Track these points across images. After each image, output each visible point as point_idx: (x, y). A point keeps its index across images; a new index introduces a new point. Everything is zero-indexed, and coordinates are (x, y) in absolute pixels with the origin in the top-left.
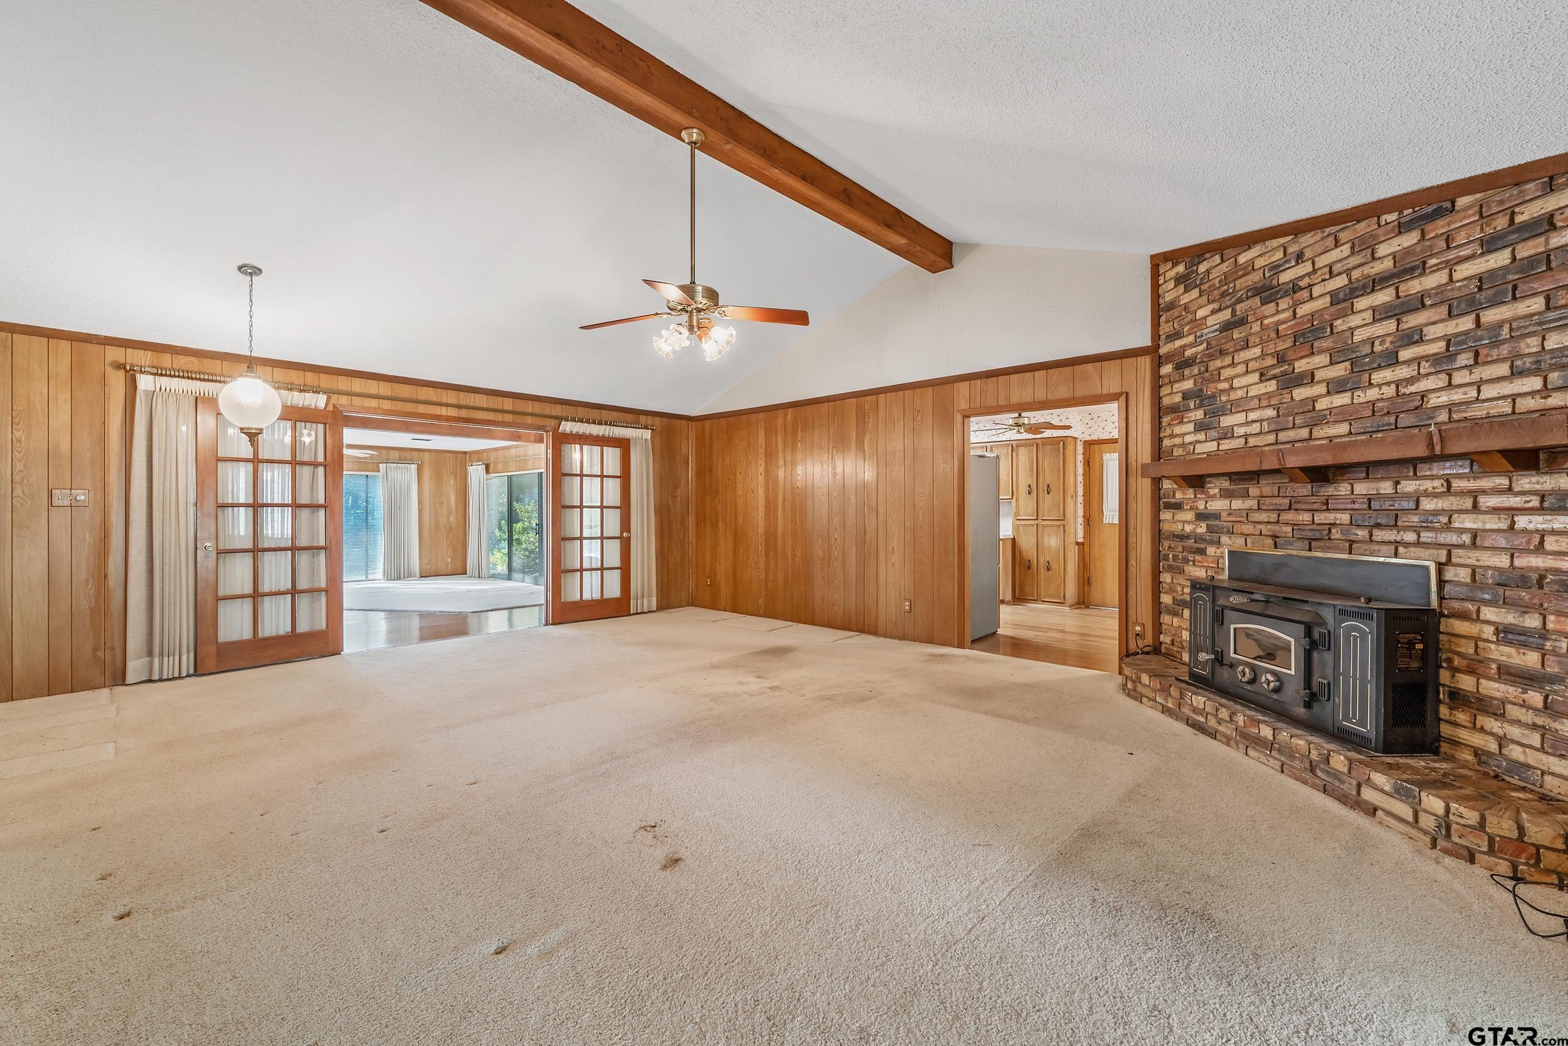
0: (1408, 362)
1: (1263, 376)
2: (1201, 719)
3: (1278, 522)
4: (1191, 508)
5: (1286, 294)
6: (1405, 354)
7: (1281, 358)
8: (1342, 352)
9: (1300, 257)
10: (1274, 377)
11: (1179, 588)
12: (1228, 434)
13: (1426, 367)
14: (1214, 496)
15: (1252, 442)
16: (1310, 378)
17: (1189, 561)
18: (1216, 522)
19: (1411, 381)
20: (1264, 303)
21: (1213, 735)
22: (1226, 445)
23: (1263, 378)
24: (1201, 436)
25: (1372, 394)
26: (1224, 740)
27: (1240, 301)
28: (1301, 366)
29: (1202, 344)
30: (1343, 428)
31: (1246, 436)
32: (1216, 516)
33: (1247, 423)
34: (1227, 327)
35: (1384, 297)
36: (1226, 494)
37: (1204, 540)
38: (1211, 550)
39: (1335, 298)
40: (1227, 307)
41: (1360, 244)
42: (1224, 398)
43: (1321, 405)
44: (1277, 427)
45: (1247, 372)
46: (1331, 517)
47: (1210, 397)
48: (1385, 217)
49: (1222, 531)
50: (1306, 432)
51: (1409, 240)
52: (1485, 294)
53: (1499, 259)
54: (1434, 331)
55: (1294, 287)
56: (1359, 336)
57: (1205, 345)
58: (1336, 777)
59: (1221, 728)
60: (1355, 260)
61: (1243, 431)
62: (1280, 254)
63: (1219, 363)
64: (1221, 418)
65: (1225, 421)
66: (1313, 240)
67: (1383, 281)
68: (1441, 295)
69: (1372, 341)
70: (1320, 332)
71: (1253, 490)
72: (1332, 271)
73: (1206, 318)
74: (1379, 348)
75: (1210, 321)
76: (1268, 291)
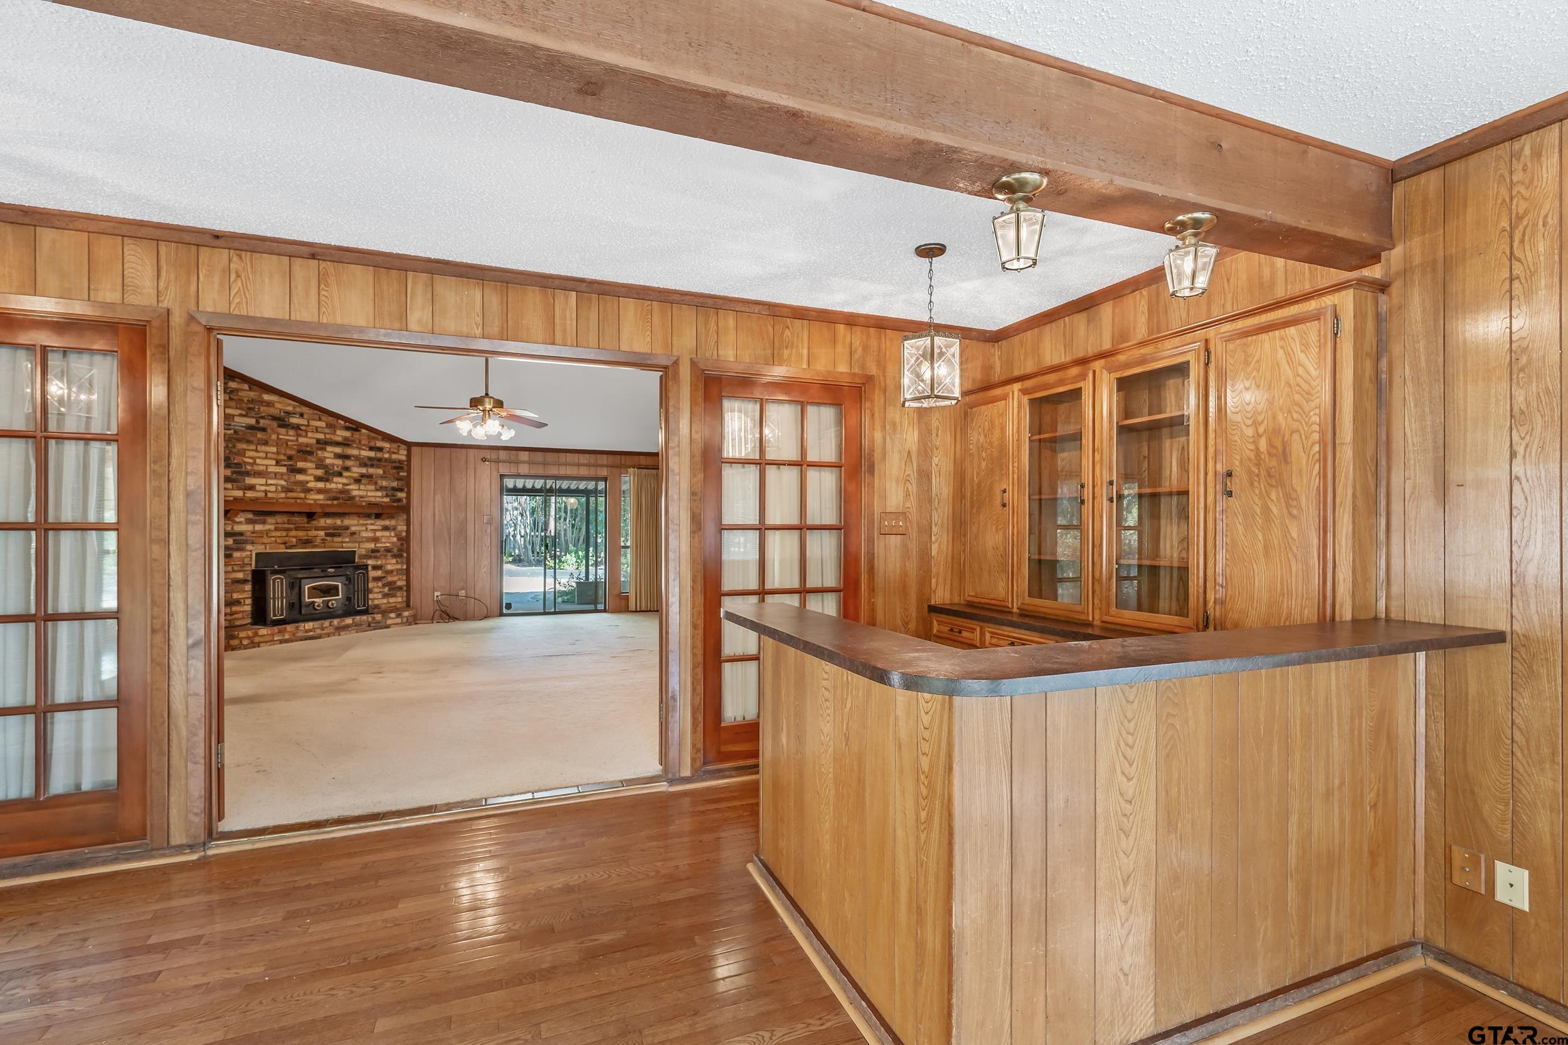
0: (347, 477)
1: (278, 463)
2: (311, 633)
3: (287, 536)
5: (293, 428)
6: (345, 474)
7: (290, 458)
8: (320, 465)
9: (302, 415)
10: (285, 465)
12: (252, 488)
13: (352, 481)
14: (240, 523)
15: (270, 495)
16: (302, 471)
18: (242, 538)
19: (348, 485)
20: (280, 426)
21: (319, 637)
22: (250, 494)
25: (333, 486)
27: (263, 418)
28: (300, 465)
30: (321, 497)
31: (266, 492)
32: (241, 534)
33: (267, 485)
34: (250, 427)
35: (338, 450)
36: (249, 521)
37: (233, 549)
39: (318, 441)
40: (253, 417)
41: (329, 426)
42: (249, 468)
43: (311, 485)
44: (287, 490)
45: (266, 458)
46: (316, 533)
47: (236, 464)
48: (340, 421)
49: (246, 542)
50: (302, 495)
51: (348, 434)
52: (369, 463)
53: (372, 454)
54: (355, 469)
55: (297, 427)
56: (328, 461)
57: (232, 431)
58: (379, 622)
59: (324, 632)
60: (327, 431)
61: (263, 488)
62: (290, 409)
63: (244, 446)
64: (246, 478)
65: (250, 481)
66: (308, 412)
67: (337, 444)
68: (357, 458)
69: (333, 465)
70: (310, 453)
71: (270, 520)
72: (317, 430)
73: (234, 416)
74: (336, 469)
75: (237, 419)
76: (282, 422)
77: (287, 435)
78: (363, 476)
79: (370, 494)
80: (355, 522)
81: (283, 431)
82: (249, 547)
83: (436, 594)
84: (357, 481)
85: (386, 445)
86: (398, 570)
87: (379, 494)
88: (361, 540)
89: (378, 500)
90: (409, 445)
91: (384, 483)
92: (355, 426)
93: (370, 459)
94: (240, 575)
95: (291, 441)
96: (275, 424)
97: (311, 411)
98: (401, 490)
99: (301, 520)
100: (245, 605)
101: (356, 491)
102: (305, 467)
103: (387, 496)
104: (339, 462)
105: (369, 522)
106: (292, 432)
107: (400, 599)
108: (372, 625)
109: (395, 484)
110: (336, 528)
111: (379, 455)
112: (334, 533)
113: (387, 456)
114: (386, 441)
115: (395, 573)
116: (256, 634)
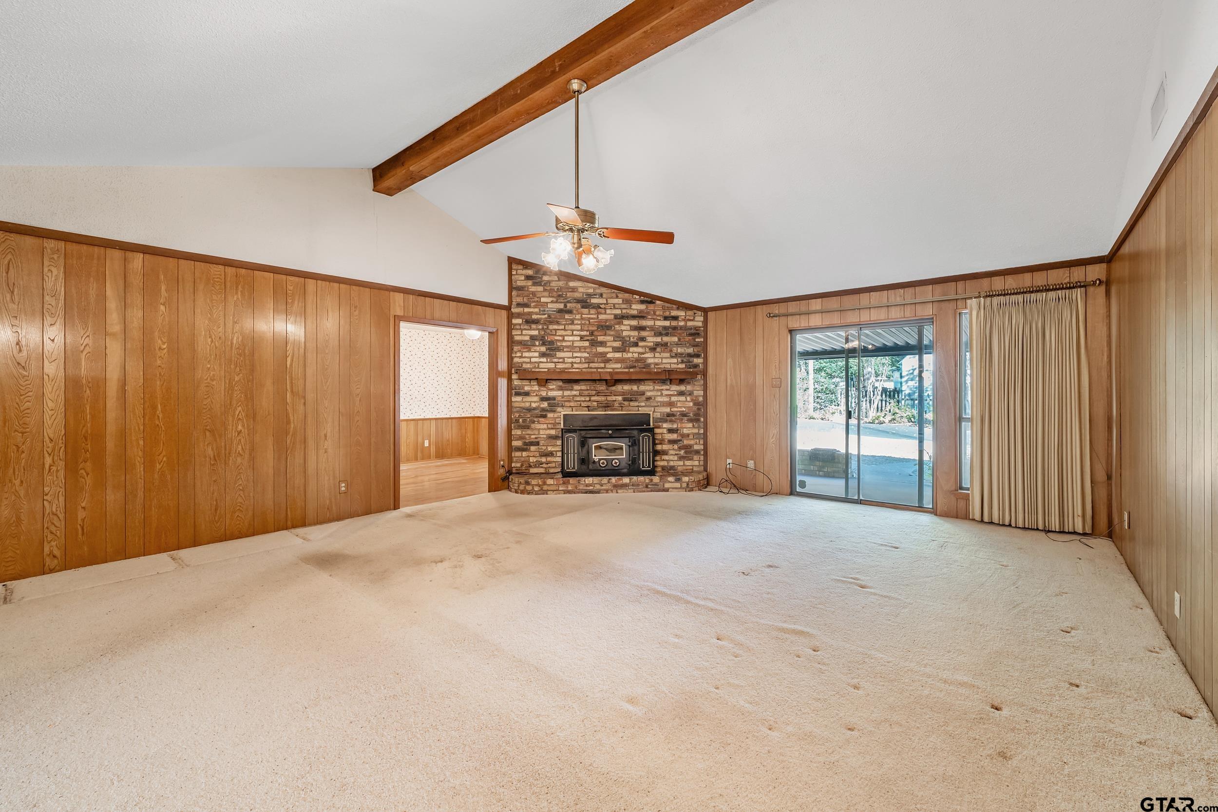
0: (642, 347)
1: (582, 338)
2: (591, 488)
3: (590, 400)
4: (536, 395)
5: (594, 308)
6: (641, 344)
7: (592, 334)
8: (618, 337)
9: (601, 295)
10: (588, 340)
11: (527, 436)
12: (561, 361)
13: (647, 350)
14: (553, 389)
15: (575, 366)
16: (603, 344)
17: (535, 421)
18: (554, 402)
19: (643, 353)
20: (583, 307)
21: (598, 492)
22: (560, 366)
24: (544, 360)
25: (630, 355)
26: (605, 492)
27: (568, 302)
28: (600, 339)
29: (544, 315)
30: (619, 366)
31: (572, 363)
32: (554, 399)
33: (573, 357)
34: (560, 311)
35: (634, 323)
36: (561, 389)
37: (547, 411)
38: (550, 415)
39: (616, 317)
40: (561, 302)
41: (626, 301)
42: (559, 344)
43: (609, 356)
44: (589, 361)
45: (573, 335)
46: (614, 398)
47: (549, 342)
48: (635, 296)
49: (558, 405)
50: (602, 365)
51: (642, 307)
52: (664, 332)
53: (667, 323)
54: (650, 339)
55: (598, 307)
56: (625, 334)
57: (546, 316)
58: (656, 484)
59: (603, 488)
60: (624, 306)
61: (570, 360)
62: (591, 291)
63: (556, 327)
64: (557, 353)
65: (559, 354)
66: (606, 291)
67: (634, 317)
68: (652, 328)
69: (629, 337)
70: (609, 328)
71: (576, 387)
72: (614, 306)
73: (547, 303)
74: (632, 339)
75: (550, 305)
76: (585, 303)
77: (589, 314)
78: (657, 344)
79: (664, 361)
80: (651, 388)
81: (586, 311)
82: (559, 409)
83: (729, 461)
84: (653, 349)
85: (681, 313)
86: (694, 434)
87: (675, 360)
88: (656, 405)
89: (673, 366)
90: (705, 311)
91: (679, 350)
92: (649, 299)
93: (665, 328)
94: (553, 432)
95: (592, 319)
96: (579, 306)
97: (610, 291)
98: (698, 356)
99: (602, 387)
100: (556, 456)
101: (651, 359)
102: (605, 340)
103: (682, 362)
104: (635, 333)
105: (664, 387)
106: (593, 311)
107: (696, 463)
108: (649, 486)
109: (691, 350)
110: (631, 392)
111: (674, 323)
112: (630, 398)
113: (682, 324)
114: (682, 310)
115: (691, 437)
116: (545, 483)
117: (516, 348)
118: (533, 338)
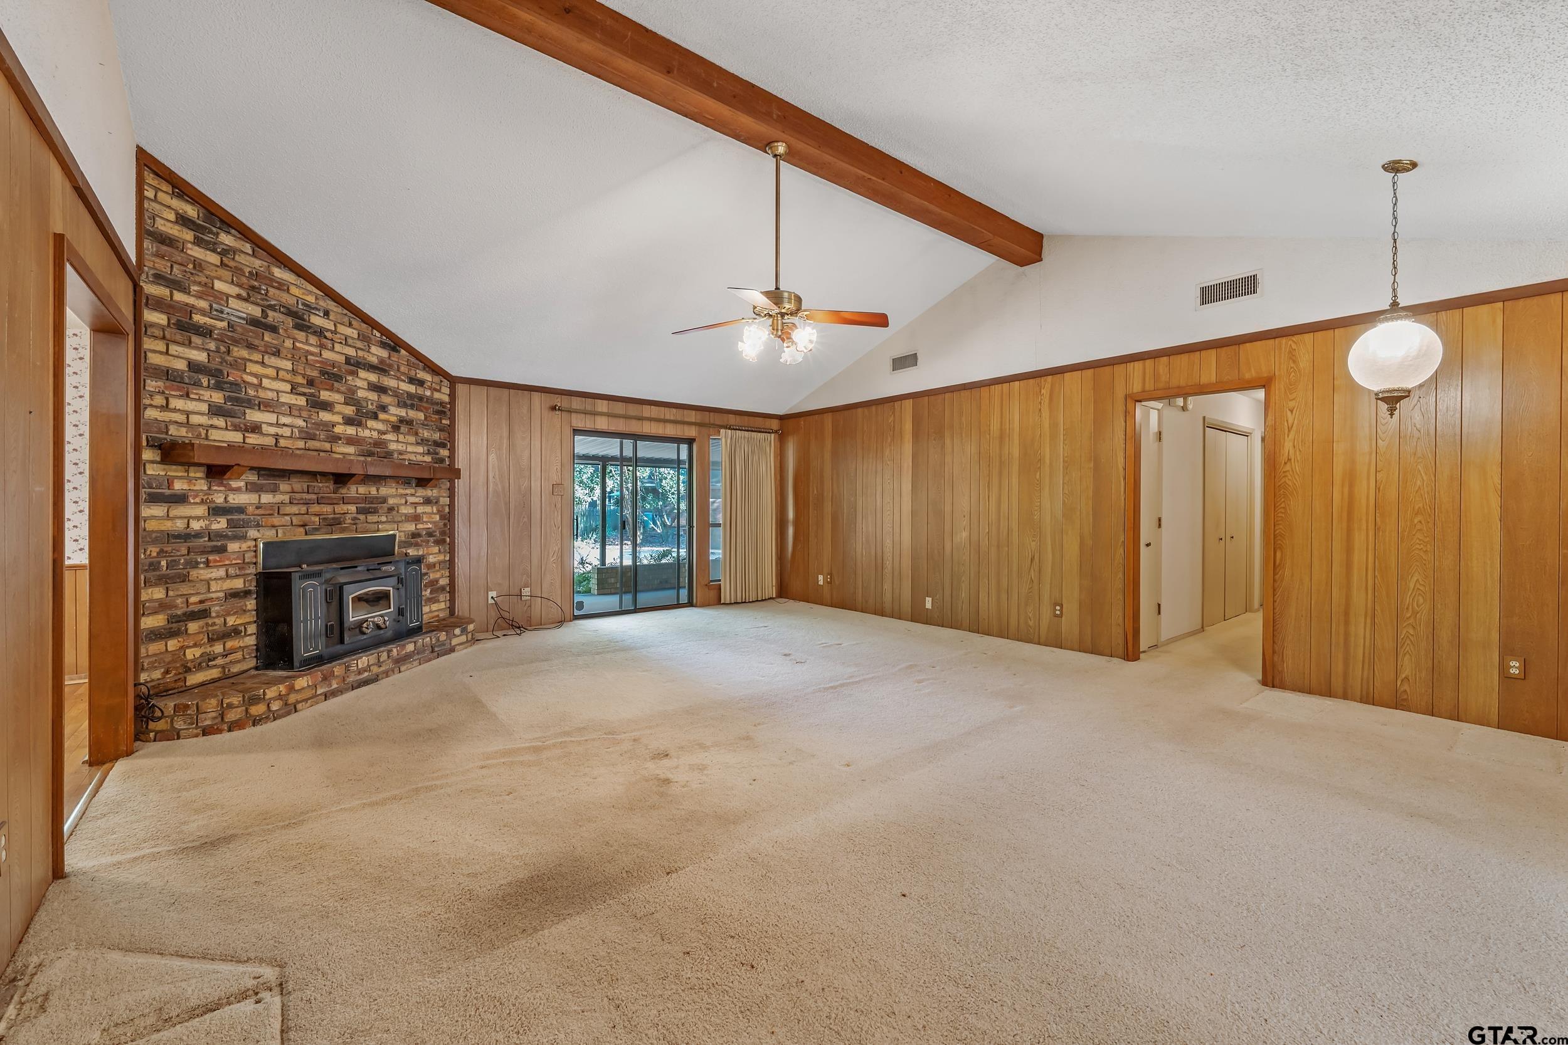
0: (383, 421)
1: (294, 390)
2: (366, 674)
3: (307, 514)
4: (202, 502)
5: (315, 333)
6: (382, 416)
7: (311, 383)
8: (351, 399)
9: (327, 314)
10: (304, 394)
11: (179, 601)
12: (256, 428)
13: (390, 427)
14: (238, 490)
15: (283, 443)
16: (327, 406)
17: (198, 563)
18: (242, 516)
19: (384, 433)
20: (299, 327)
22: (253, 439)
23: (294, 391)
24: (220, 422)
25: (367, 433)
27: (272, 308)
28: (325, 395)
29: (222, 321)
30: (351, 450)
31: (277, 437)
32: (241, 510)
33: (278, 425)
34: (254, 322)
35: (373, 377)
36: (252, 488)
37: (226, 537)
38: (233, 546)
39: (348, 360)
40: (257, 304)
41: (362, 337)
42: (251, 392)
43: (339, 429)
44: (308, 436)
45: (277, 378)
46: (345, 508)
47: (231, 383)
48: (375, 331)
49: (246, 524)
50: (327, 446)
51: (384, 353)
52: (409, 402)
53: (412, 389)
54: (393, 410)
55: (320, 333)
56: (361, 394)
57: (224, 324)
58: (443, 644)
59: (382, 669)
60: (359, 344)
61: (273, 430)
62: (311, 299)
63: (244, 353)
64: (247, 411)
65: (254, 416)
66: (335, 309)
67: (371, 368)
68: (396, 393)
69: (366, 400)
70: (338, 378)
71: (284, 486)
72: (346, 341)
73: (228, 296)
74: (370, 407)
75: (233, 303)
76: (299, 319)
77: (307, 343)
78: (402, 420)
79: (410, 449)
80: (392, 491)
81: (301, 335)
82: (252, 533)
83: (493, 594)
84: (396, 428)
85: (427, 377)
86: (440, 563)
87: (420, 449)
88: (400, 519)
89: (420, 458)
90: (453, 381)
91: (426, 434)
92: (394, 343)
93: (410, 395)
94: (238, 584)
95: (312, 354)
96: (290, 321)
97: (340, 310)
98: (443, 446)
99: (325, 487)
100: (246, 635)
101: (395, 443)
102: (331, 399)
103: (429, 453)
104: (373, 396)
105: (408, 491)
106: (313, 340)
107: (442, 606)
109: (437, 436)
110: (366, 499)
111: (420, 391)
112: (369, 507)
113: (428, 393)
114: (428, 372)
115: (437, 565)
117: (152, 385)
118: (193, 366)
